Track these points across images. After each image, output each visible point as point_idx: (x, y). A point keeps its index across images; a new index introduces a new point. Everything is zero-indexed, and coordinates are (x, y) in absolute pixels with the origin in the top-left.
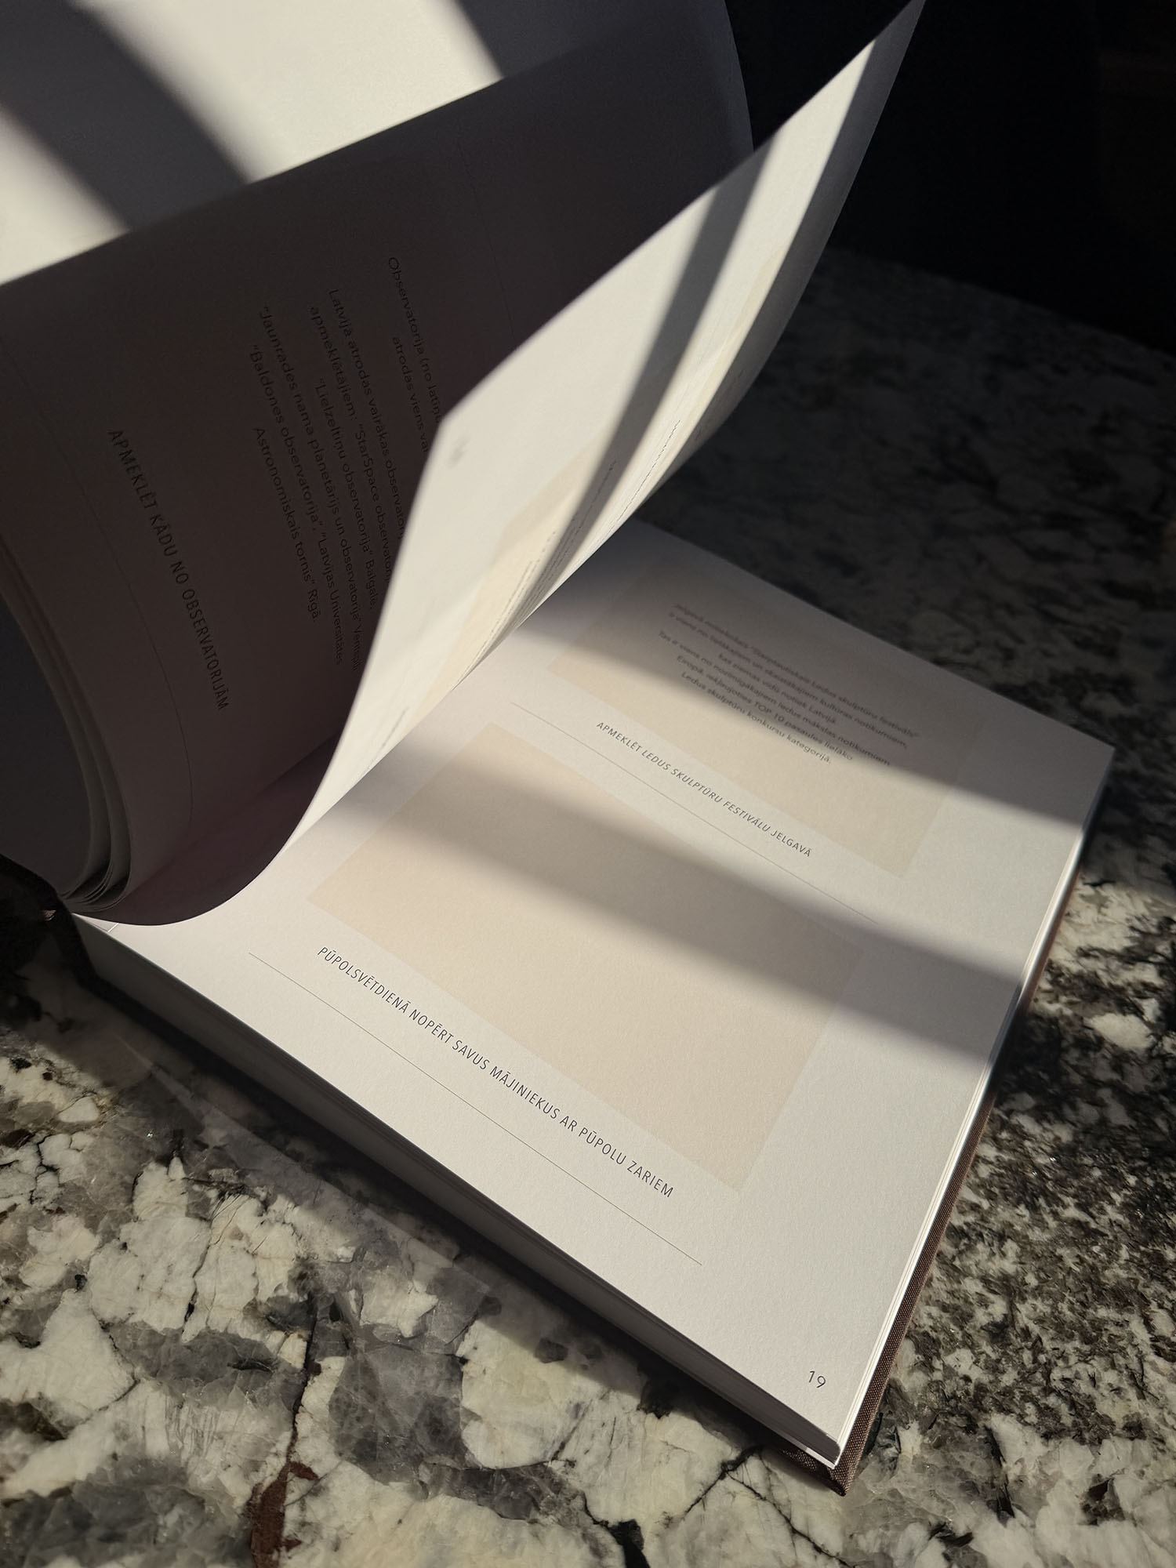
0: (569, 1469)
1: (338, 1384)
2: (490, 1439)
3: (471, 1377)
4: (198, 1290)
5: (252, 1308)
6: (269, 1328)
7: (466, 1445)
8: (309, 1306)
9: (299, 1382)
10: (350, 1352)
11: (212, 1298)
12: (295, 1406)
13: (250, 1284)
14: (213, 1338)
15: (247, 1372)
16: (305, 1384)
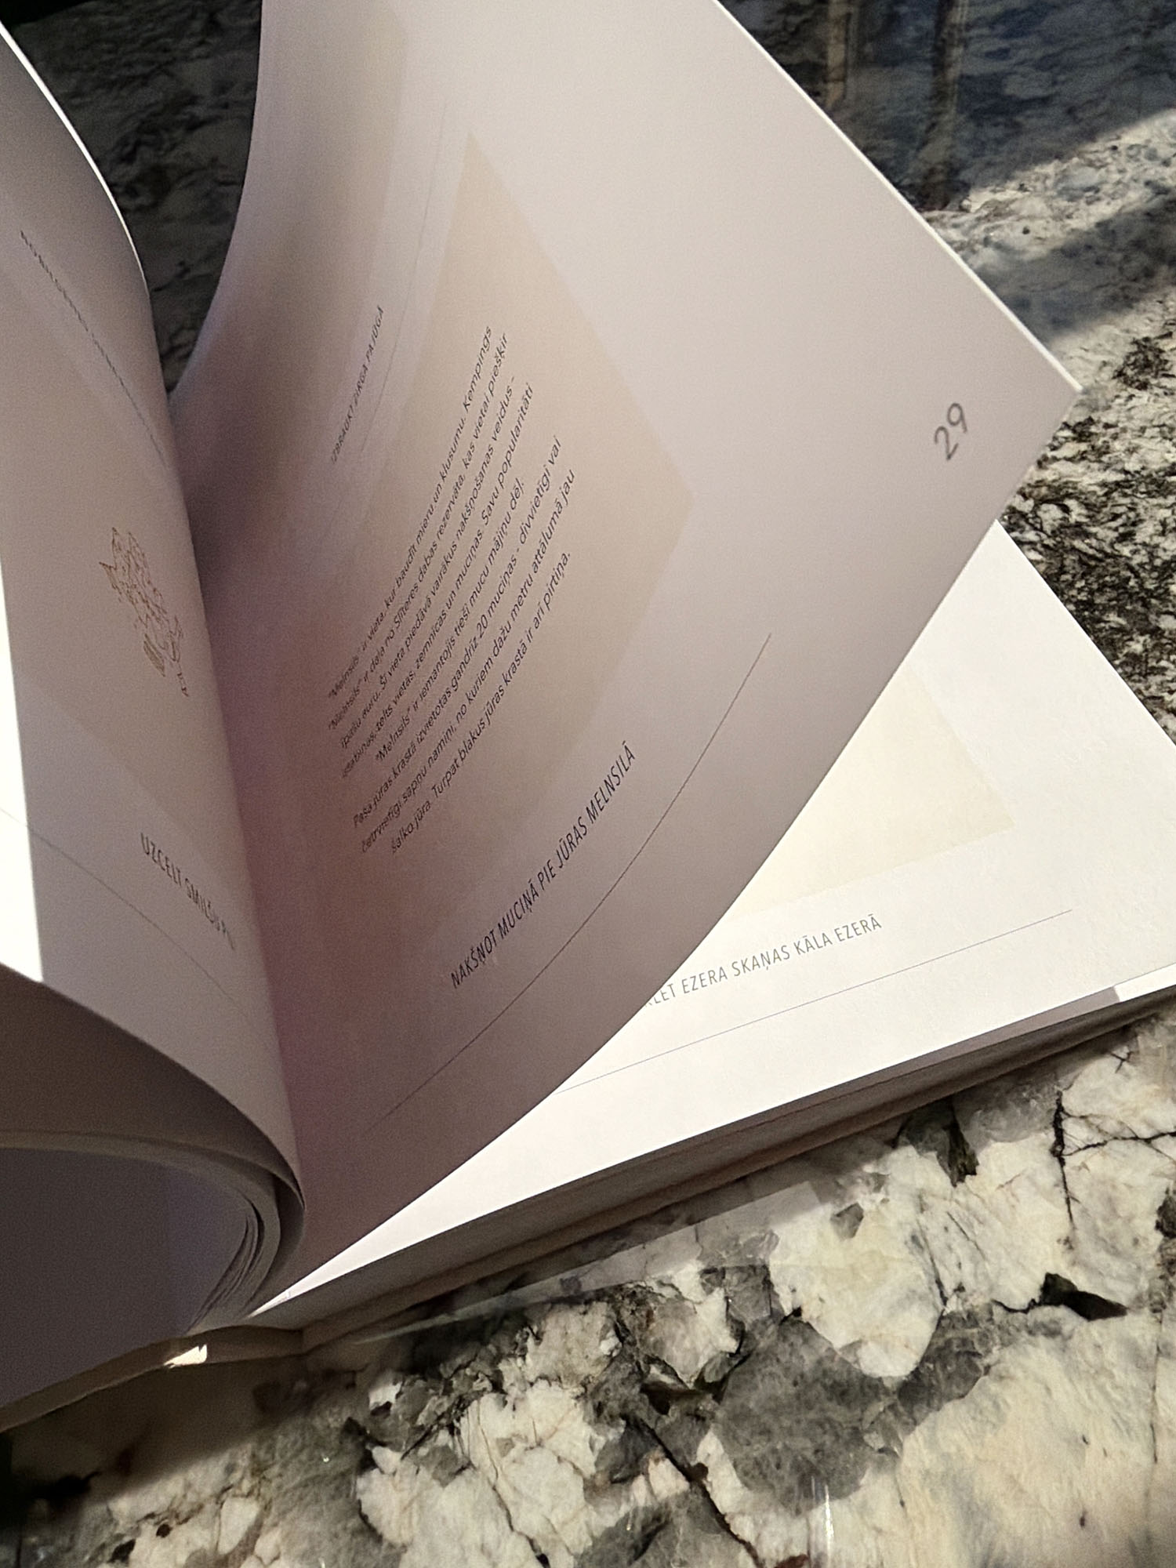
0: (963, 1295)
1: (730, 1458)
2: (886, 1348)
3: (818, 1318)
4: (532, 1536)
5: (591, 1489)
6: (624, 1486)
7: (877, 1377)
8: (635, 1426)
9: (697, 1499)
10: (708, 1421)
11: (549, 1527)
12: (721, 1523)
13: (566, 1472)
14: (591, 1558)
15: (651, 1547)
16: (706, 1494)
